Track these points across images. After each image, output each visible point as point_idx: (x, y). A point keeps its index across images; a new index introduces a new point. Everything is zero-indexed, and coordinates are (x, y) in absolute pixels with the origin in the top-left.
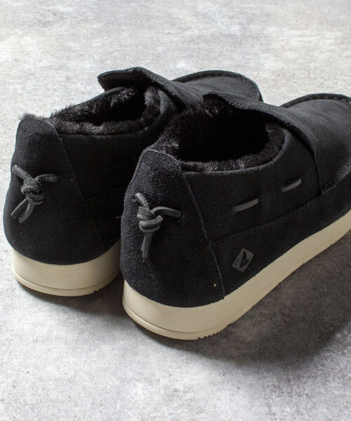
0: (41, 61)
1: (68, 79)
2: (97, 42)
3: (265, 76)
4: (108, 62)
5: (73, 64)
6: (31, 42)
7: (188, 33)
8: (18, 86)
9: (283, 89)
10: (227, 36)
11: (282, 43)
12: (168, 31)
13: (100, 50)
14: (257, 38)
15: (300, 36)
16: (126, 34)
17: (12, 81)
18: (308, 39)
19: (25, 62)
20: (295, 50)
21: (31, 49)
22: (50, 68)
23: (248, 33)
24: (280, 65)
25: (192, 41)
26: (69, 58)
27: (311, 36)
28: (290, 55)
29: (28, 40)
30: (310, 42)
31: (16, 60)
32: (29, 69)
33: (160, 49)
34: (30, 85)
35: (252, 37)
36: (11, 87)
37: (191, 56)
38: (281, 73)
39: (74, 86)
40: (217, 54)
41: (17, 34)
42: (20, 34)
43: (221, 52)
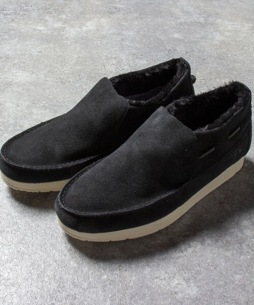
0: (109, 31)
1: (122, 39)
2: (136, 23)
3: (215, 43)
4: (142, 33)
5: (124, 32)
6: (104, 21)
7: (179, 21)
8: (99, 42)
9: (224, 50)
10: (198, 23)
11: (224, 28)
12: (169, 19)
13: (137, 27)
14: (212, 24)
15: (233, 25)
16: (149, 20)
17: (95, 39)
18: (236, 27)
19: (102, 31)
20: (230, 31)
21: (104, 24)
22: (114, 34)
23: (208, 22)
24: (223, 38)
25: (181, 24)
26: (122, 30)
27: (238, 25)
28: (228, 34)
29: (103, 20)
30: (237, 28)
31: (98, 30)
32: (104, 34)
33: (166, 27)
34: (104, 41)
35: (209, 23)
36: (96, 42)
37: (181, 32)
38: (223, 42)
39: (125, 43)
40: (193, 31)
41: (98, 17)
42: (99, 17)
43: (195, 31)
